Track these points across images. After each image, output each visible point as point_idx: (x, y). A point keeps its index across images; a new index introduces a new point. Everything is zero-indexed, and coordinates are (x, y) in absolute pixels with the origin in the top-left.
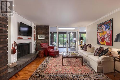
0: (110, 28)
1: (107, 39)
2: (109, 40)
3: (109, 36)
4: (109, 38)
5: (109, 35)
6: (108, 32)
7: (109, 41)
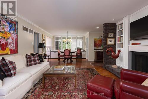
0: (15, 32)
1: (12, 44)
2: (15, 46)
3: (15, 42)
4: (15, 44)
5: (15, 40)
6: (13, 35)
7: (14, 48)
